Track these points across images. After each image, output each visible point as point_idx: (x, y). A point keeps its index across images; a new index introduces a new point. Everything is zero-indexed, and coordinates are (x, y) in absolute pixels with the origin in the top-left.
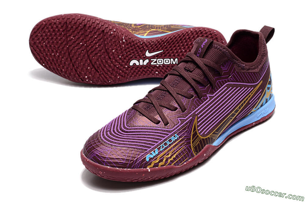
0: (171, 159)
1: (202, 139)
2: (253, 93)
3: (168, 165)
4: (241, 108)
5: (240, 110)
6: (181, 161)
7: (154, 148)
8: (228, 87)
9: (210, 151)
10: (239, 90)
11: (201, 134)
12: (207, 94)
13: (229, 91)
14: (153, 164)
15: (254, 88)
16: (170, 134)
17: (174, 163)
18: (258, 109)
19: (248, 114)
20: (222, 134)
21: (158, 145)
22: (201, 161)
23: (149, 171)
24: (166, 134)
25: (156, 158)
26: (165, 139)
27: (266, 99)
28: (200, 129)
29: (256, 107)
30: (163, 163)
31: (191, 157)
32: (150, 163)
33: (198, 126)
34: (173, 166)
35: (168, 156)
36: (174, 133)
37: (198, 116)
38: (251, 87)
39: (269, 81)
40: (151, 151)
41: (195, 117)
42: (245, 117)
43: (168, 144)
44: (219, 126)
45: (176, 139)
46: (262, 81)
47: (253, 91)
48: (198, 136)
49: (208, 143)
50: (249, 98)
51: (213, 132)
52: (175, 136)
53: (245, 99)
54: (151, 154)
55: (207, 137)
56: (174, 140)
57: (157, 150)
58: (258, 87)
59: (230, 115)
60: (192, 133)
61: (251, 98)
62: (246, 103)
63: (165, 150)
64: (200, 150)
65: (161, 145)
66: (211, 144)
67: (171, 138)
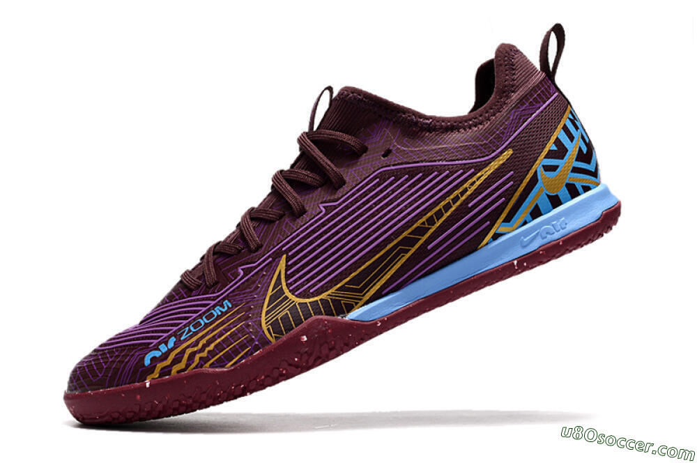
1: (300, 304)
2: (478, 183)
3: (194, 368)
4: (438, 224)
5: (434, 229)
6: (228, 357)
7: (170, 337)
8: (383, 177)
9: (324, 329)
10: (419, 180)
11: (296, 293)
12: (321, 203)
13: (386, 187)
14: (158, 370)
15: (480, 170)
16: (213, 303)
17: (211, 361)
18: (525, 223)
19: (482, 241)
20: (383, 293)
21: (180, 329)
22: (299, 355)
23: (148, 385)
24: (205, 305)
25: (165, 356)
26: (200, 315)
27: (548, 196)
28: (295, 281)
29: (507, 220)
30: (182, 365)
31: (260, 345)
32: (151, 369)
33: (288, 277)
34: (207, 368)
35: (196, 349)
36: (224, 299)
37: (290, 254)
38: (463, 169)
39: (551, 149)
40: (160, 343)
41: (281, 256)
42: (476, 250)
43: (203, 324)
44: (358, 272)
45: (224, 310)
46: (510, 152)
47: (474, 179)
48: (286, 298)
49: (320, 313)
50: (462, 196)
51: (339, 286)
52: (222, 306)
53: (449, 199)
54: (159, 350)
55: (316, 299)
56: (220, 313)
57: (175, 340)
58: (496, 167)
59: (395, 242)
60: (270, 293)
61: (470, 195)
62: (453, 209)
63: (191, 337)
64: (289, 328)
65: (187, 328)
66: (338, 315)
67: (213, 311)
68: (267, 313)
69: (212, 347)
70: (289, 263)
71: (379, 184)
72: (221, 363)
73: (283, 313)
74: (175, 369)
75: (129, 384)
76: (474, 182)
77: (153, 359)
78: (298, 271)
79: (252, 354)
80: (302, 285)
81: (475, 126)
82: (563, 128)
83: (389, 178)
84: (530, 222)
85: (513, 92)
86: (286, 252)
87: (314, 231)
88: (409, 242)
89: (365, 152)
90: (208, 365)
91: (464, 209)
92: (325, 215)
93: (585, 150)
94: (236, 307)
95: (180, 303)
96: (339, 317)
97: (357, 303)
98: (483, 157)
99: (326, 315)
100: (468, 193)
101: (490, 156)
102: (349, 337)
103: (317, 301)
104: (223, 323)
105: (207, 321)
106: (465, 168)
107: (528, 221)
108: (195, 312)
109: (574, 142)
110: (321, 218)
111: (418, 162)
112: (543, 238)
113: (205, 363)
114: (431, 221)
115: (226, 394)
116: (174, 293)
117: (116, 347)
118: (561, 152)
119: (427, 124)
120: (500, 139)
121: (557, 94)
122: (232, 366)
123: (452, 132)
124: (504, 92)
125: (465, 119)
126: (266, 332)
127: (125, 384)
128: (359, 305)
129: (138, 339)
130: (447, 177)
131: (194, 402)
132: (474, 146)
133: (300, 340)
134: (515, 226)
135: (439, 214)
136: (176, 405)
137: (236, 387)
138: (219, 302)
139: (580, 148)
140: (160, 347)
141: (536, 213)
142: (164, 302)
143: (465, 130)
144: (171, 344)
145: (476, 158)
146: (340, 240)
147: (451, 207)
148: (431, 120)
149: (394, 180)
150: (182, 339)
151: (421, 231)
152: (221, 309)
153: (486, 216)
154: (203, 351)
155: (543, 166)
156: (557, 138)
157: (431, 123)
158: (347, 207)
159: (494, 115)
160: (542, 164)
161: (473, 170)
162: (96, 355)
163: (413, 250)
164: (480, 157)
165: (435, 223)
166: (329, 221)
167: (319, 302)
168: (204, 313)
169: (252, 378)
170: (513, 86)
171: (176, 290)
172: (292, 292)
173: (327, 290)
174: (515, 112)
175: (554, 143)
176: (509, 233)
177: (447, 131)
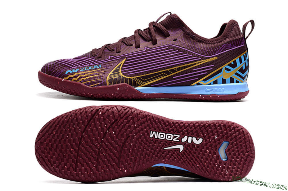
0: (84, 79)
1: (122, 77)
2: (200, 64)
4: (180, 71)
5: (178, 72)
6: (91, 84)
7: (77, 68)
8: (170, 47)
9: (126, 88)
10: (181, 54)
11: (123, 73)
12: (146, 47)
13: (169, 51)
14: (68, 77)
15: (203, 59)
16: (96, 63)
17: (85, 82)
18: (210, 84)
19: (193, 83)
20: (152, 86)
21: (81, 67)
22: (114, 93)
23: (63, 80)
24: (93, 63)
25: (72, 74)
26: (90, 66)
27: (222, 78)
28: (125, 69)
29: (205, 80)
30: (76, 79)
31: (103, 84)
32: (67, 76)
33: (123, 66)
34: (83, 84)
35: (83, 76)
36: (100, 64)
37: (127, 59)
38: (197, 57)
39: (231, 63)
40: (73, 69)
41: (124, 58)
42: (189, 85)
43: (89, 69)
44: (146, 75)
45: (98, 67)
46: (216, 58)
47: (200, 62)
48: (119, 73)
49: (127, 83)
50: (193, 65)
51: (138, 77)
52: (98, 66)
53: (188, 65)
54: (72, 71)
55: (128, 77)
56: (96, 68)
57: (78, 70)
58: (209, 61)
59: (163, 71)
60: (115, 69)
61: (196, 66)
62: (188, 68)
63: (84, 71)
64: (115, 83)
65: (84, 68)
66: (133, 86)
67: (94, 66)
68: (110, 75)
69: (88, 78)
70: (126, 62)
71: (167, 49)
72: (88, 84)
73: (115, 77)
74: (74, 79)
75: (58, 77)
76: (199, 63)
77: (69, 73)
78: (127, 66)
79: (99, 86)
80: (126, 71)
81: (209, 44)
82: (239, 58)
83: (171, 49)
84: (212, 84)
85: (228, 38)
86: (127, 58)
87: (138, 55)
88: (168, 73)
89: (168, 36)
90: (84, 83)
91: (191, 70)
92: (145, 51)
93: (244, 68)
94: (102, 68)
95: (86, 59)
96: (133, 87)
97: (141, 85)
98: (206, 56)
99: (129, 84)
100: (195, 65)
101: (209, 57)
102: (133, 95)
103: (128, 78)
104: (95, 72)
105: (91, 69)
106: (199, 57)
107: (211, 84)
108: (89, 64)
109: (241, 64)
110: (143, 52)
111: (184, 48)
112: (214, 92)
113: (84, 82)
114: (178, 69)
115: (86, 95)
116: (87, 54)
117: (61, 63)
118: (234, 66)
119: (193, 36)
120: (215, 52)
121: (244, 45)
122: (91, 86)
123: (200, 42)
124: (225, 37)
125: (206, 40)
126: (107, 81)
127: (57, 77)
128: (141, 86)
129: (68, 64)
130: (191, 57)
131: (75, 93)
132: (205, 51)
133: (116, 89)
134: (206, 84)
135: (182, 68)
136: (69, 91)
137: (90, 94)
138: (98, 64)
139: (242, 67)
140: (73, 70)
141: (216, 82)
142: (83, 56)
143: (205, 44)
144: (76, 71)
145: (203, 55)
146: (145, 62)
147: (187, 67)
148: (195, 35)
149: (173, 50)
150: (81, 70)
151: (173, 71)
152: (97, 67)
153: (198, 76)
154: (85, 78)
155: (226, 68)
156: (235, 61)
157: (194, 36)
158: (153, 52)
159: (217, 43)
160: (226, 67)
161: (200, 59)
162: (54, 63)
163: (168, 76)
164: (205, 55)
165: (179, 70)
166: (145, 54)
167: (129, 79)
168: (92, 65)
169: (96, 94)
170: (229, 36)
171: (88, 53)
172: (122, 72)
173: (133, 76)
174: (225, 45)
175: (233, 61)
176: (203, 85)
177: (198, 42)
